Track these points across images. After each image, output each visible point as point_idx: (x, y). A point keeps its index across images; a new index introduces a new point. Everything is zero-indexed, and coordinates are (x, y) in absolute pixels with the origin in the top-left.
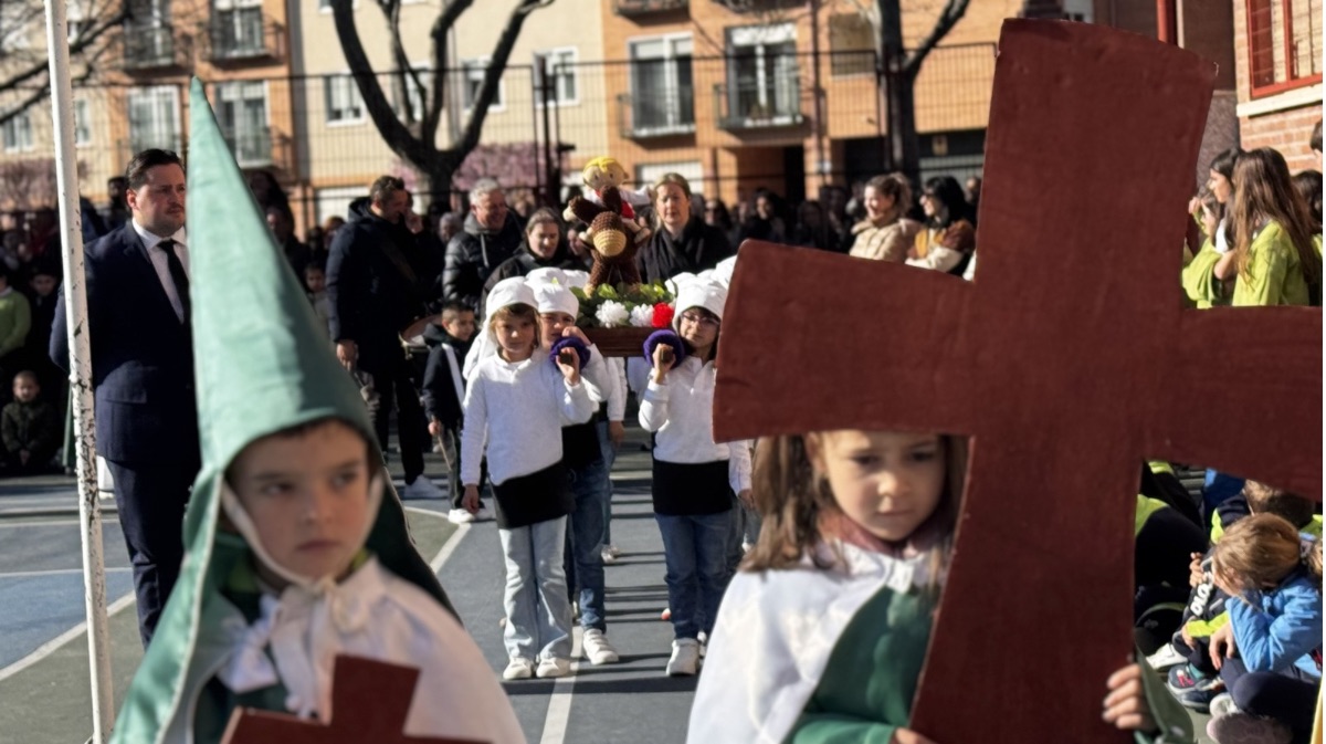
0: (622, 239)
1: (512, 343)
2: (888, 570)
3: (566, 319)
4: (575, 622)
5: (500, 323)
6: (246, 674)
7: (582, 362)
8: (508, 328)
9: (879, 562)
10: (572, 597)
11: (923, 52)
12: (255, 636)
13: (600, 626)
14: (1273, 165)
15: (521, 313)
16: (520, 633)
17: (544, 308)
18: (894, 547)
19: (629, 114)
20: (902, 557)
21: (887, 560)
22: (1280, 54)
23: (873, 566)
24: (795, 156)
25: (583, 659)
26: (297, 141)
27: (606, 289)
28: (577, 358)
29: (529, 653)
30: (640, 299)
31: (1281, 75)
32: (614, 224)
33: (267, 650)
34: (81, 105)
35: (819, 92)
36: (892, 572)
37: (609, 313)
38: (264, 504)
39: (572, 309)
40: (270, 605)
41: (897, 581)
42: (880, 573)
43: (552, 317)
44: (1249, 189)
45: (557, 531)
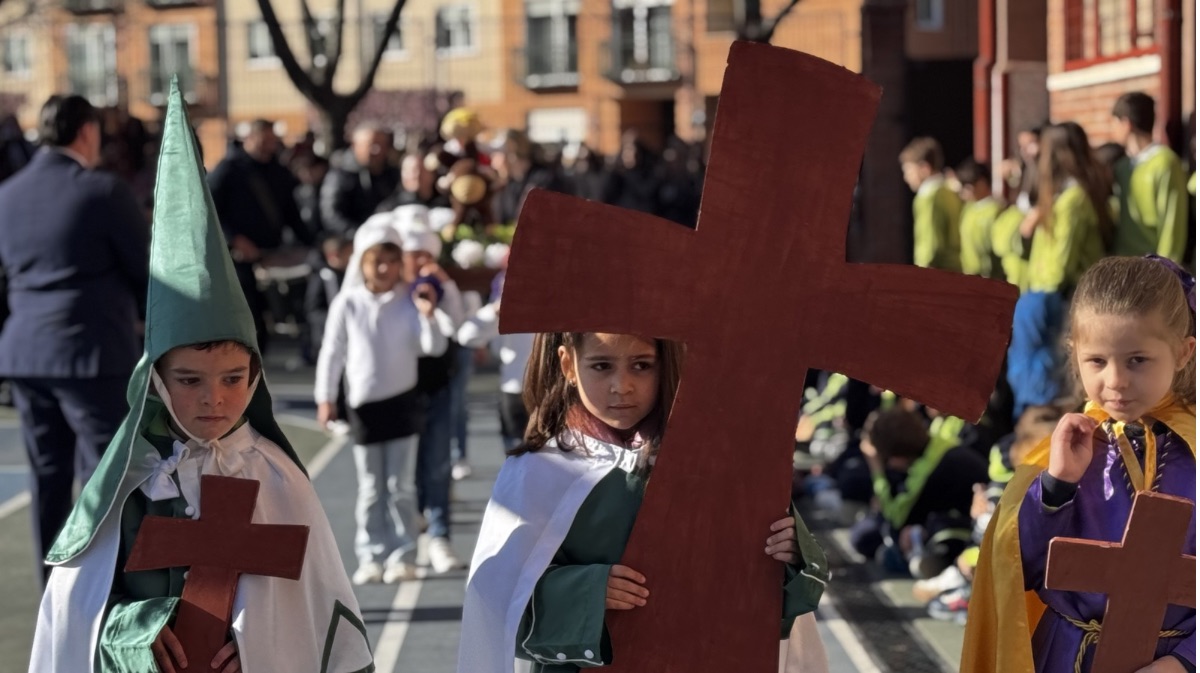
0: (480, 187)
1: (379, 276)
2: (618, 456)
3: (428, 256)
4: (424, 531)
5: (372, 257)
6: (160, 490)
7: (437, 297)
8: (378, 262)
9: (610, 450)
10: (421, 509)
11: (778, 20)
12: (168, 467)
13: (446, 536)
14: (1076, 136)
15: (389, 250)
16: (373, 541)
17: (409, 246)
18: (623, 438)
19: (521, 63)
20: (630, 448)
21: (618, 450)
22: (1089, 33)
23: (606, 453)
24: (667, 108)
25: (430, 566)
26: (220, 81)
27: (464, 230)
28: (433, 295)
29: (381, 559)
30: (493, 240)
31: (1089, 52)
32: (473, 172)
33: (174, 475)
34: (23, 42)
35: (692, 51)
36: (622, 458)
37: (466, 253)
38: (178, 387)
39: (435, 248)
40: (179, 446)
41: (625, 464)
42: (612, 457)
43: (417, 254)
44: (1053, 156)
45: (408, 448)
